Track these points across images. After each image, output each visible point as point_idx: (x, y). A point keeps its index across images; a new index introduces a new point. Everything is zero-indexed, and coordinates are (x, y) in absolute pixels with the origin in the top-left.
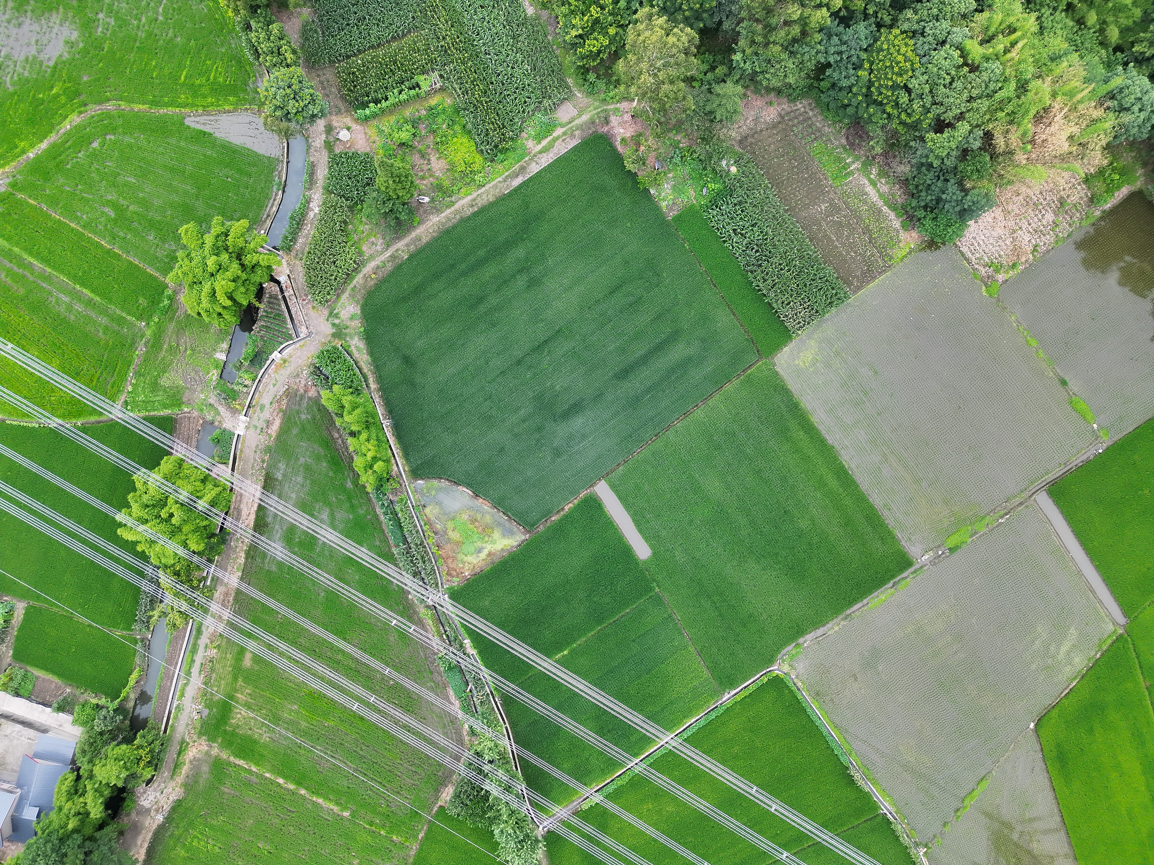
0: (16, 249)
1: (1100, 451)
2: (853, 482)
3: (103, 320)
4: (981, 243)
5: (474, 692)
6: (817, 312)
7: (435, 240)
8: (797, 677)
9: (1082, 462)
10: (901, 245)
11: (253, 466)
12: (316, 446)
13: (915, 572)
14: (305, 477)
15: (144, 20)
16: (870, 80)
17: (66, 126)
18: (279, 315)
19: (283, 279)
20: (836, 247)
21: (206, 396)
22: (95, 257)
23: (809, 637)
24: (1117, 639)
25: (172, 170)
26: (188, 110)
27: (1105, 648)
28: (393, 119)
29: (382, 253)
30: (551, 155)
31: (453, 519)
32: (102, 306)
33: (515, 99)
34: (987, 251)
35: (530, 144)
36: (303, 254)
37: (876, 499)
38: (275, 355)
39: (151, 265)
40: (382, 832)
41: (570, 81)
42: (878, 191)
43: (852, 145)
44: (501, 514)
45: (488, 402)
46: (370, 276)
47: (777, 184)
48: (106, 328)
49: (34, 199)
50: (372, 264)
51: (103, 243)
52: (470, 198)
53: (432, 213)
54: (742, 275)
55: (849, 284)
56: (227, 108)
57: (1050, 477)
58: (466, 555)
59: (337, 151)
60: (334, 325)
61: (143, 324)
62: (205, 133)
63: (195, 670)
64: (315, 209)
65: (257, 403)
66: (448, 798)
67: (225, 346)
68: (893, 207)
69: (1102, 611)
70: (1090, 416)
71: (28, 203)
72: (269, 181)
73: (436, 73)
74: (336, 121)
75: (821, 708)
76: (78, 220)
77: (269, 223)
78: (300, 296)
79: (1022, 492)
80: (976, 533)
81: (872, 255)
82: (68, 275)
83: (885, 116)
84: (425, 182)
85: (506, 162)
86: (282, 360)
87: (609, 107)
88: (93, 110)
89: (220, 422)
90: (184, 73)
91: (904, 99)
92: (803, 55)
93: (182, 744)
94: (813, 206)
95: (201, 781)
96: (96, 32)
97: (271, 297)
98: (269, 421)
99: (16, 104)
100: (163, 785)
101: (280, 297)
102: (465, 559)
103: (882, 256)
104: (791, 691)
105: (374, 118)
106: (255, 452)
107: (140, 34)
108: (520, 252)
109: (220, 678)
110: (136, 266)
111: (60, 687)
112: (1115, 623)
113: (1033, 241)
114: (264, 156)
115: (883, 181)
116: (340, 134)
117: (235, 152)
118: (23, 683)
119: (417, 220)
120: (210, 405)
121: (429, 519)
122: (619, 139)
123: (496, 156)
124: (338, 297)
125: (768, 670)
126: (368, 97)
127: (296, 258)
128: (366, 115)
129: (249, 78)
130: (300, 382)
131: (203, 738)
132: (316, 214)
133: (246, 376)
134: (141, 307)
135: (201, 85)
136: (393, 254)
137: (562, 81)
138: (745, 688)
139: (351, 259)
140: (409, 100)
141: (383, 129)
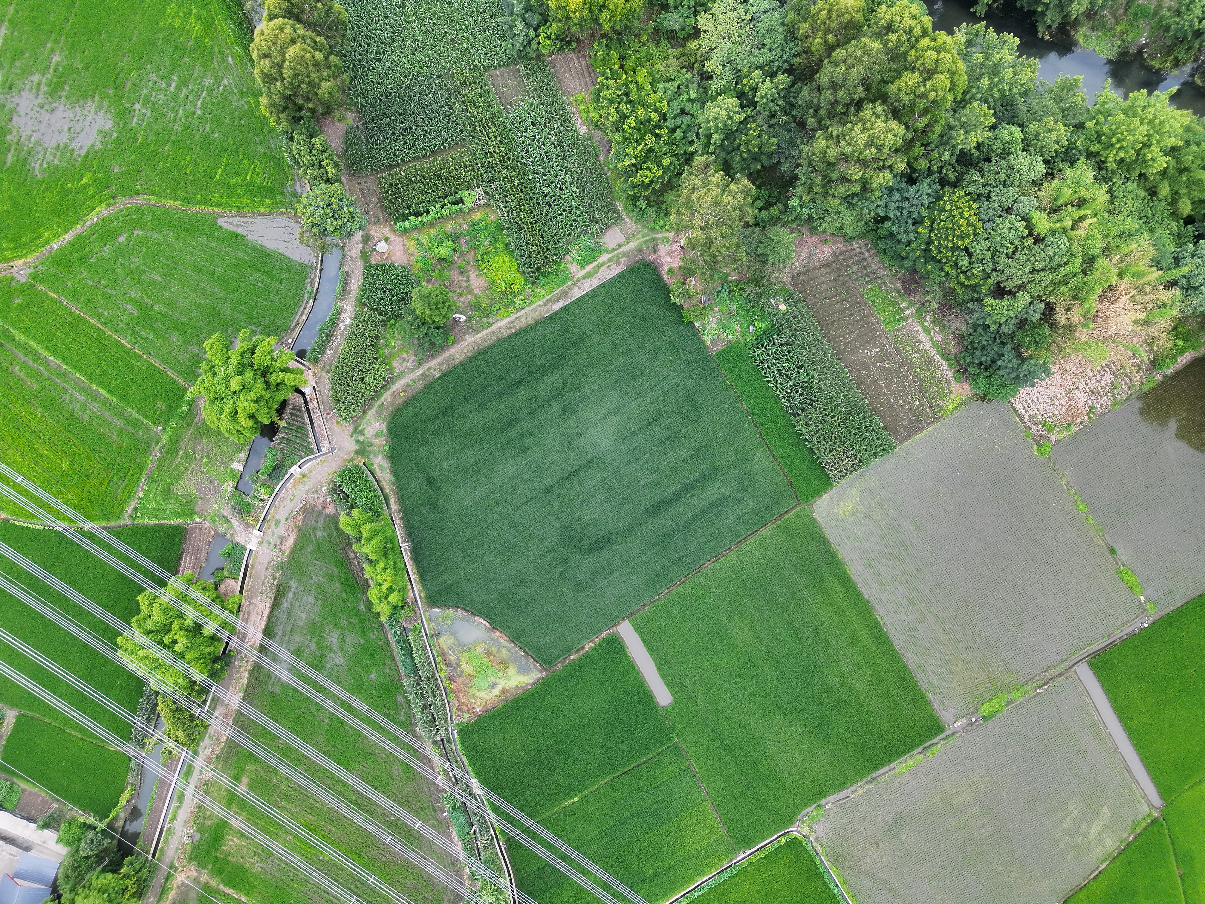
0: (32, 343)
1: (1146, 625)
2: (888, 640)
3: (119, 422)
4: (1035, 400)
5: (478, 835)
6: (860, 461)
7: (469, 359)
8: (817, 839)
9: (1127, 635)
10: (952, 396)
11: (263, 583)
12: (331, 566)
13: (946, 738)
14: (317, 598)
15: (181, 112)
16: (929, 237)
17: (93, 218)
18: (302, 428)
19: (308, 390)
20: (885, 394)
21: (220, 507)
22: (114, 356)
23: (832, 798)
24: (1152, 822)
25: (200, 271)
26: (221, 210)
27: (1138, 831)
28: (433, 232)
29: (413, 370)
30: (595, 281)
31: (467, 651)
32: (118, 408)
33: (562, 221)
34: (1040, 408)
35: (574, 268)
36: (330, 365)
37: (910, 659)
38: (295, 470)
39: (172, 368)
41: (619, 205)
42: (931, 339)
43: (907, 289)
44: (518, 649)
45: (512, 531)
46: (399, 394)
47: (826, 325)
48: (121, 430)
49: (54, 292)
50: (402, 382)
51: (123, 342)
52: (508, 320)
53: (468, 333)
54: (785, 417)
55: (895, 433)
56: (262, 210)
57: (1093, 648)
58: (478, 690)
59: (374, 261)
60: (358, 441)
61: (160, 428)
62: (237, 235)
63: (189, 793)
64: (347, 320)
65: (273, 517)
67: (243, 456)
68: (945, 356)
69: (1137, 792)
70: (1137, 589)
71: (48, 295)
72: (301, 288)
73: (481, 188)
74: (375, 231)
75: (839, 875)
76: (98, 316)
77: (297, 331)
79: (1062, 662)
80: (1012, 702)
81: (921, 405)
82: (84, 373)
83: (943, 274)
84: (462, 299)
85: (547, 287)
86: (301, 474)
87: (657, 236)
88: (122, 203)
89: (232, 535)
90: (220, 171)
91: (964, 262)
92: (862, 209)
93: (171, 867)
94: (863, 350)
96: (131, 122)
97: (294, 409)
98: (283, 537)
99: (43, 193)
101: (304, 409)
102: (478, 694)
103: (931, 407)
104: (809, 855)
105: (414, 229)
106: (267, 568)
107: (176, 127)
108: (556, 378)
110: (157, 368)
111: (47, 801)
112: (1151, 805)
113: (1090, 402)
114: (297, 262)
115: (937, 329)
116: (378, 245)
117: (267, 256)
118: (8, 796)
119: (452, 338)
120: (223, 517)
121: (442, 650)
122: (666, 268)
123: (538, 280)
124: (363, 414)
125: (787, 831)
126: (409, 209)
127: (323, 370)
128: (405, 227)
129: (287, 181)
130: (318, 498)
131: (193, 863)
132: (347, 327)
133: (263, 490)
134: (158, 411)
135: (236, 185)
136: (424, 372)
137: (611, 206)
138: (761, 848)
139: (381, 376)
140: (451, 215)
141: (423, 241)
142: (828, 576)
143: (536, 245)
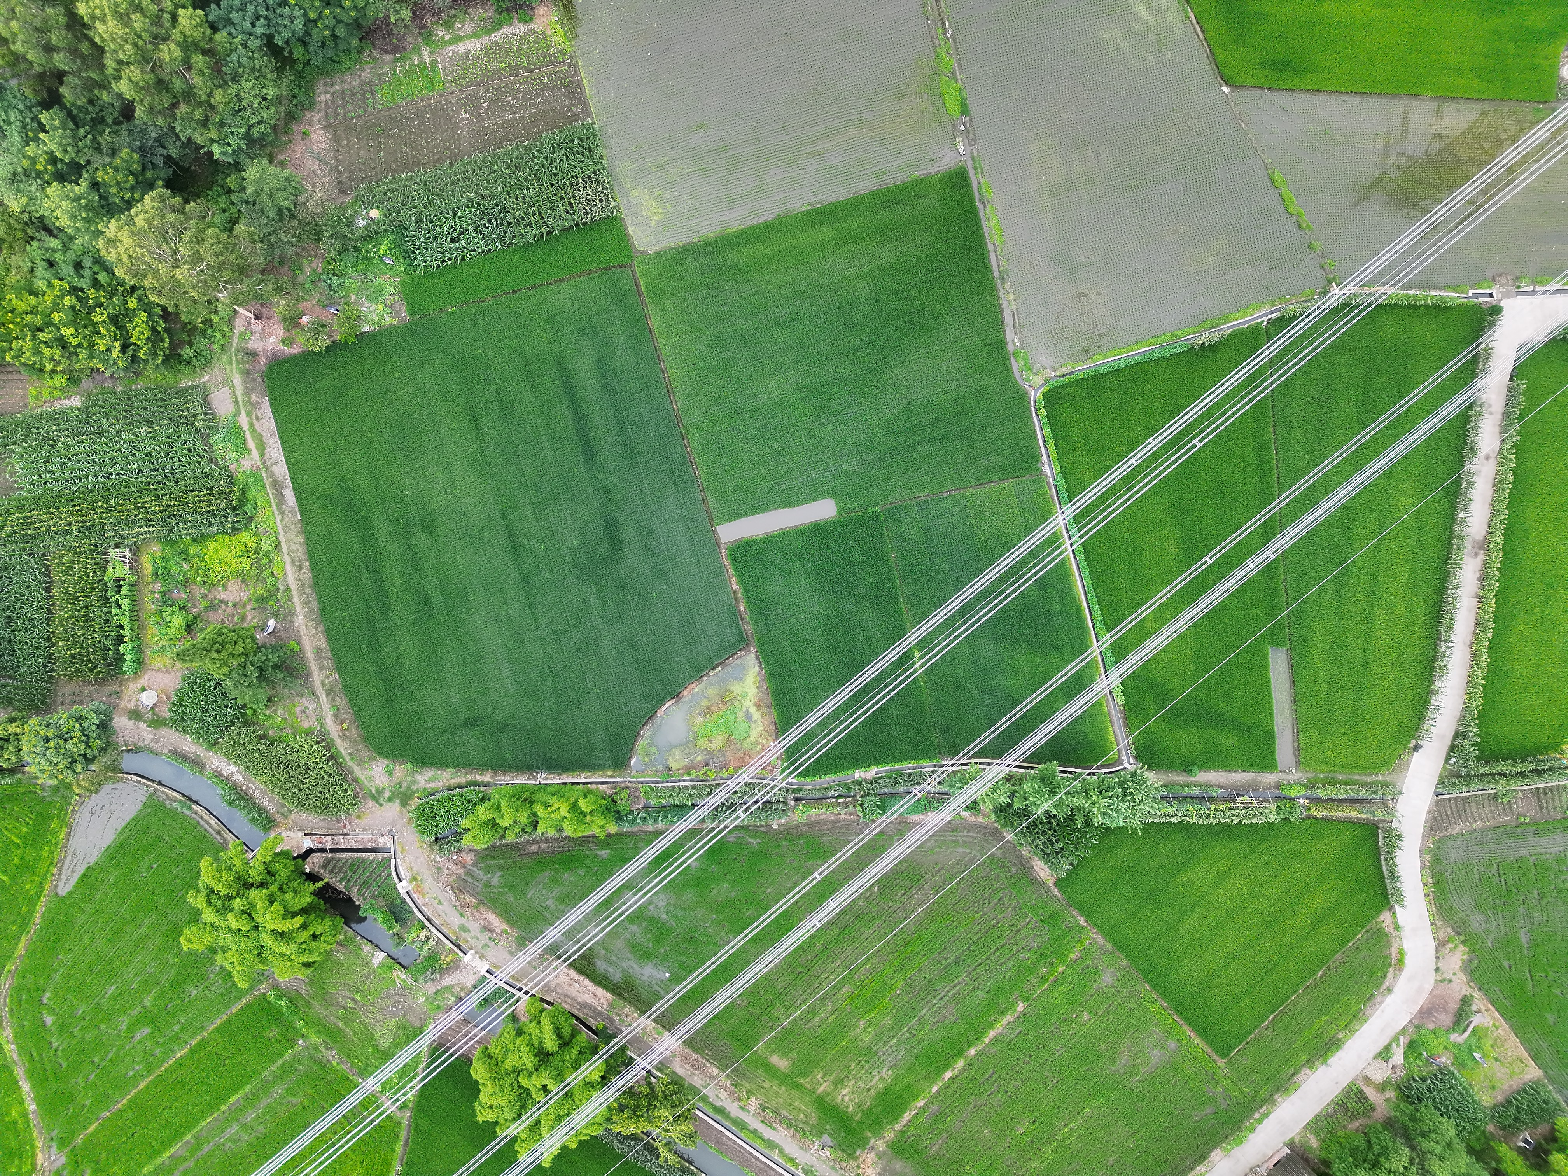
0: (146, 1169)
2: (832, 206)
3: (278, 1091)
6: (595, 172)
7: (328, 631)
8: (1055, 370)
10: (549, 33)
11: (536, 967)
12: (539, 878)
13: (975, 169)
17: (11, 1049)
18: (352, 864)
19: (307, 844)
20: (522, 117)
21: (424, 995)
22: (192, 1072)
23: (1010, 335)
25: (118, 934)
26: (48, 886)
28: (151, 628)
29: (319, 704)
30: (271, 441)
31: (696, 736)
32: (259, 1086)
33: (180, 461)
35: (247, 464)
36: (283, 806)
37: (865, 185)
38: (402, 888)
39: (229, 1005)
40: (1061, 969)
41: (184, 383)
42: (469, 37)
43: (396, 49)
44: (712, 673)
46: (343, 731)
47: (412, 164)
48: (291, 1091)
49: (90, 1123)
50: (330, 722)
51: (178, 1055)
52: (289, 566)
53: (291, 622)
54: (514, 251)
55: (576, 118)
56: (63, 836)
58: (748, 737)
59: (167, 715)
60: (390, 799)
61: (301, 1042)
62: (85, 875)
63: (767, 1133)
64: (230, 769)
65: (455, 932)
66: (1048, 871)
67: (367, 948)
68: (496, 26)
71: (92, 1133)
72: (176, 814)
73: (112, 551)
74: (128, 702)
75: (1106, 354)
76: (138, 1077)
77: (228, 836)
78: (338, 829)
80: (954, 73)
81: (549, 75)
82: (204, 1115)
84: (249, 617)
85: (259, 503)
86: (411, 882)
87: (235, 345)
89: (462, 989)
94: (459, 128)
97: (324, 867)
98: (485, 927)
101: (330, 855)
102: (752, 739)
103: (555, 63)
104: (1069, 384)
105: (141, 652)
106: (518, 958)
108: (382, 528)
109: (790, 1105)
110: (223, 1024)
114: (140, 811)
115: (457, 25)
116: (146, 703)
117: (122, 846)
119: (292, 643)
120: (436, 994)
122: (282, 347)
123: (247, 514)
124: (356, 782)
125: (1032, 403)
126: (110, 649)
127: (286, 817)
128: (134, 662)
129: (36, 793)
130: (448, 869)
131: (858, 1153)
132: (238, 772)
133: (415, 935)
134: (278, 1037)
135: (22, 858)
136: (326, 691)
137: (180, 393)
138: (1044, 441)
139: (312, 746)
140: (133, 598)
141: (160, 645)
142: (732, 257)
143: (201, 501)
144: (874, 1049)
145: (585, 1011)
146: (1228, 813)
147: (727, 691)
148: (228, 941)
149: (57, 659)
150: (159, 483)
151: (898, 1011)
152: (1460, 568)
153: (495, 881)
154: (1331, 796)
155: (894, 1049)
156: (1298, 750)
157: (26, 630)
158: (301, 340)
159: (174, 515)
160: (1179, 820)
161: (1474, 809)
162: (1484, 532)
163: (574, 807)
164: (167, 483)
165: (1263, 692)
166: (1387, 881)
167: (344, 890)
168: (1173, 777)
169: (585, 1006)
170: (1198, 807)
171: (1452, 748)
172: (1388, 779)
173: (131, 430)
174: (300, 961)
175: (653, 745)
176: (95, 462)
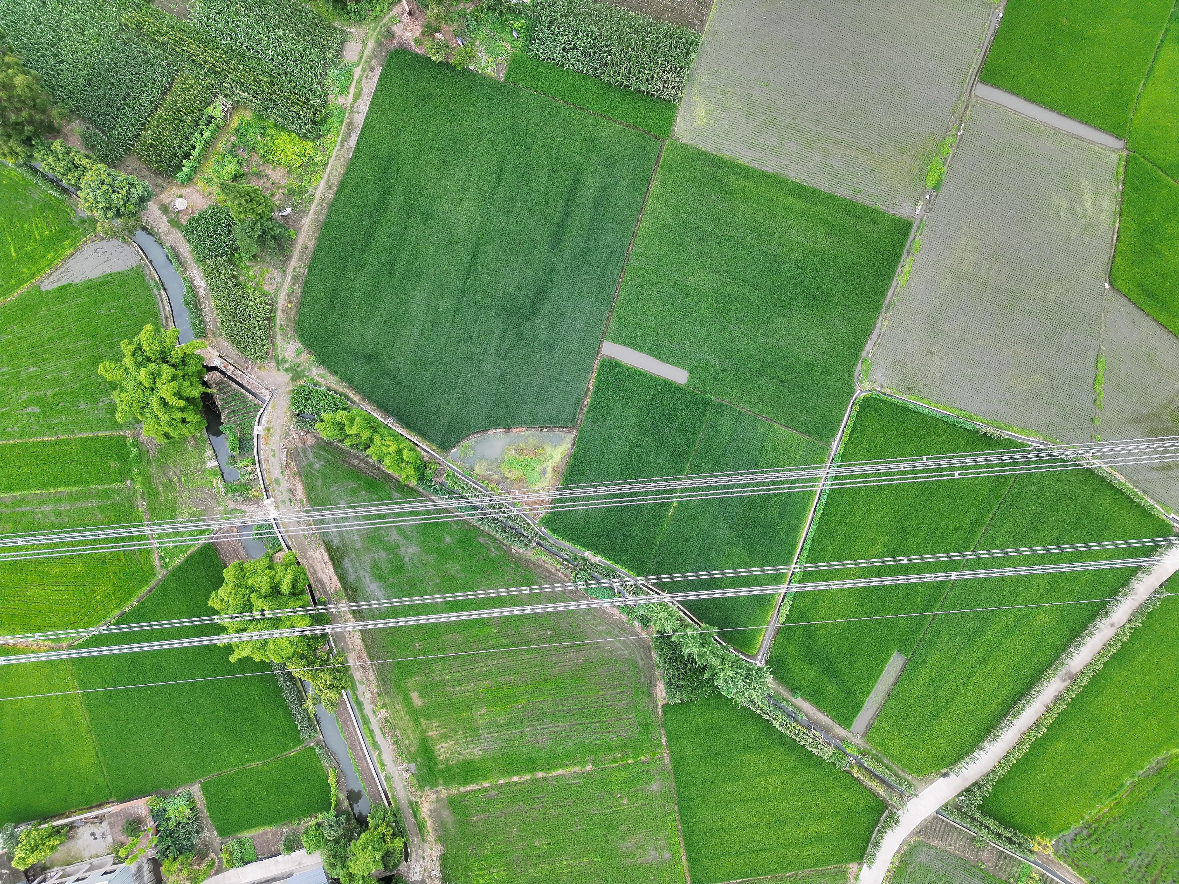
1: (1001, 15)
2: (814, 191)
3: (93, 503)
6: (681, 68)
7: (320, 239)
8: (882, 387)
9: (992, 35)
11: (305, 536)
12: (345, 483)
13: (918, 228)
18: (236, 394)
19: (217, 362)
21: (224, 506)
22: (48, 455)
23: (869, 346)
24: (1126, 161)
25: (60, 337)
26: (37, 278)
27: (1122, 178)
28: (211, 162)
29: (283, 281)
30: (366, 97)
31: (503, 462)
32: (84, 491)
33: (301, 69)
35: (341, 100)
36: (218, 329)
37: (843, 191)
38: (257, 430)
39: (99, 429)
40: (630, 761)
41: (336, 24)
44: (540, 429)
45: (462, 346)
46: (287, 306)
48: (101, 508)
50: (282, 296)
51: (46, 439)
52: (323, 182)
53: (302, 218)
54: (598, 83)
55: (692, 26)
56: (68, 253)
57: (974, 67)
59: (184, 222)
60: (287, 370)
61: (128, 482)
62: (65, 287)
63: (379, 737)
64: (201, 284)
65: (270, 480)
66: (664, 695)
67: (209, 453)
69: (1097, 148)
72: (146, 288)
73: (220, 96)
74: (166, 197)
75: (920, 399)
76: (12, 435)
77: (171, 323)
79: (960, 96)
80: (946, 159)
82: (36, 486)
84: (277, 197)
85: (332, 130)
86: (264, 430)
87: (384, 21)
89: (251, 519)
90: (12, 249)
93: (411, 805)
95: (451, 825)
97: (218, 384)
98: (291, 490)
100: (420, 852)
101: (226, 379)
104: (885, 402)
105: (195, 172)
106: (298, 522)
108: (398, 198)
109: (405, 730)
110: (87, 438)
111: (277, 832)
112: (1115, 150)
114: (127, 271)
116: (177, 205)
117: (100, 285)
118: (243, 851)
119: (292, 231)
120: (233, 510)
121: (484, 477)
122: (412, 43)
123: (320, 131)
124: (274, 345)
125: (854, 398)
126: (177, 157)
127: (215, 337)
128: (187, 175)
129: (69, 214)
130: (293, 438)
131: (426, 789)
132: (205, 289)
133: (244, 463)
134: (116, 470)
135: (33, 250)
136: (293, 275)
137: (330, 28)
138: (845, 427)
139: (261, 303)
140: (213, 136)
141: (210, 176)
142: (730, 179)
143: (297, 104)
144: (480, 731)
145: (318, 584)
146: (801, 734)
147: (541, 447)
148: (129, 385)
149: (140, 140)
150: (279, 74)
151: (511, 717)
152: (1049, 682)
153: (317, 466)
154: (873, 769)
155: (493, 740)
156: (870, 726)
157: (133, 109)
158: (428, 46)
159: (274, 101)
160: (768, 718)
161: (955, 837)
162: (1078, 670)
163: (399, 452)
164: (284, 78)
165: (874, 675)
166: (870, 845)
167: (220, 407)
168: (781, 690)
169: (320, 581)
170: (785, 718)
171: (967, 790)
172: (914, 782)
173: (284, 30)
174: (164, 430)
175: (472, 448)
176: (247, 34)
